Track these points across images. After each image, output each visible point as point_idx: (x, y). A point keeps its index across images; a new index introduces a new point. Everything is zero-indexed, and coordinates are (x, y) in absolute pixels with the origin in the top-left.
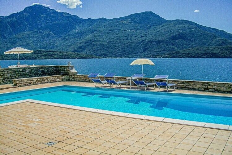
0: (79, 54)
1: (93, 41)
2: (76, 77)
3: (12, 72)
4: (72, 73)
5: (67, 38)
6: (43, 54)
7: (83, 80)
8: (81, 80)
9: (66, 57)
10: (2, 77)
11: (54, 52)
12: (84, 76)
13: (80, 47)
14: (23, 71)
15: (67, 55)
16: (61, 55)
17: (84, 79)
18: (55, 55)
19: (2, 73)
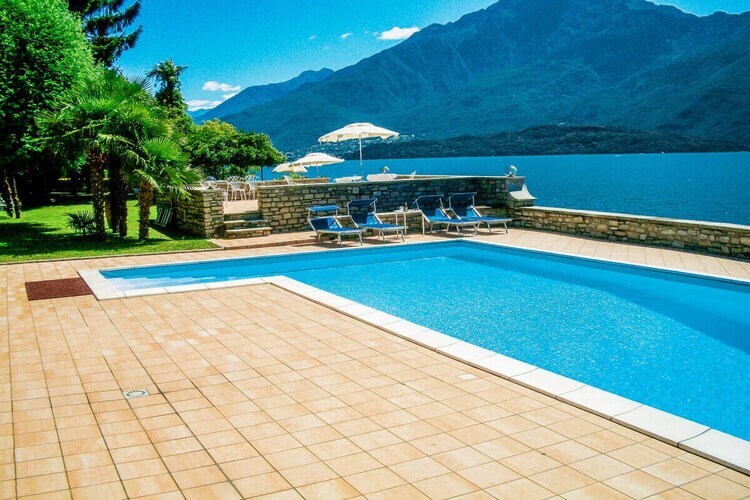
0: (680, 138)
1: (731, 93)
2: (525, 214)
3: (328, 196)
4: (516, 201)
5: (641, 83)
6: (562, 138)
7: (543, 224)
8: (539, 225)
9: (636, 146)
10: (298, 210)
11: (595, 129)
12: (547, 212)
13: (684, 115)
14: (361, 193)
15: (641, 141)
16: (618, 142)
17: (546, 221)
18: (600, 139)
19: (297, 198)
